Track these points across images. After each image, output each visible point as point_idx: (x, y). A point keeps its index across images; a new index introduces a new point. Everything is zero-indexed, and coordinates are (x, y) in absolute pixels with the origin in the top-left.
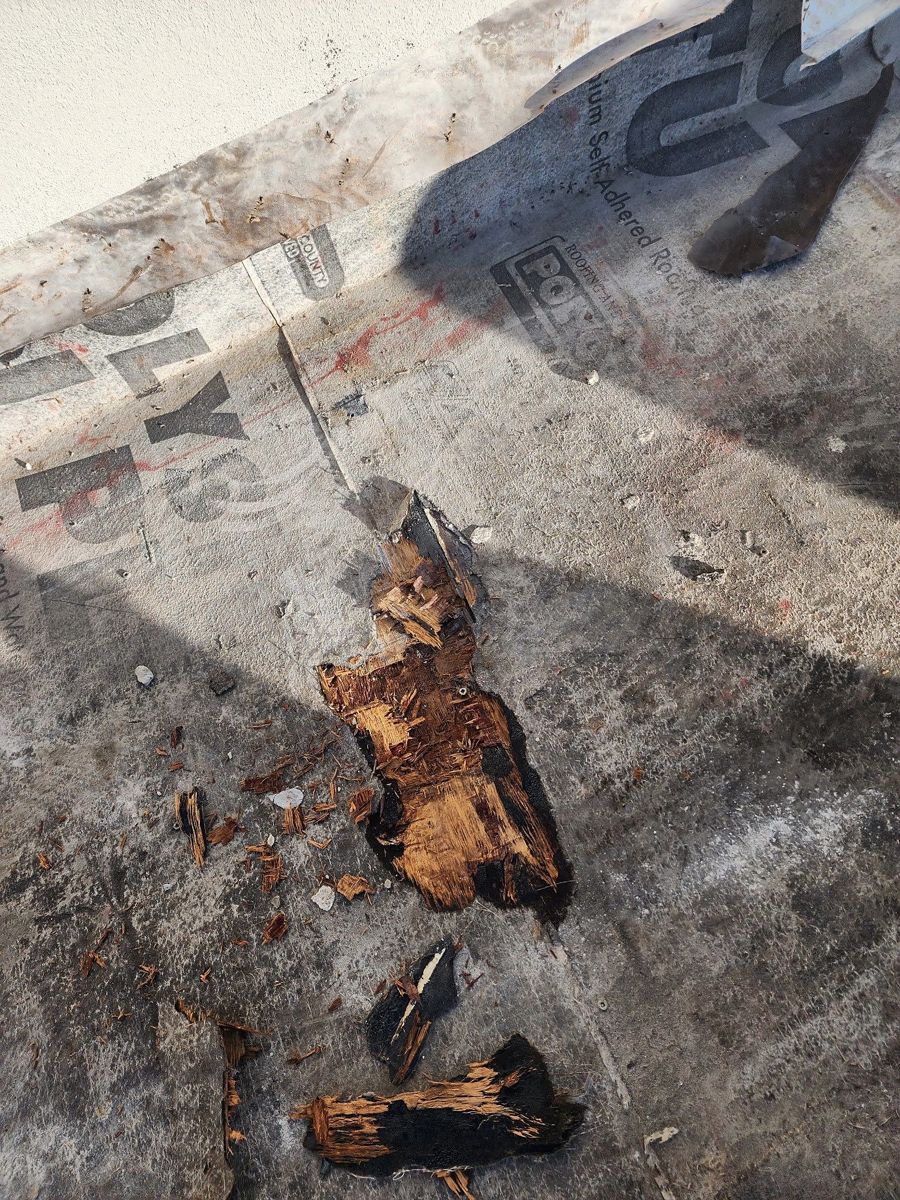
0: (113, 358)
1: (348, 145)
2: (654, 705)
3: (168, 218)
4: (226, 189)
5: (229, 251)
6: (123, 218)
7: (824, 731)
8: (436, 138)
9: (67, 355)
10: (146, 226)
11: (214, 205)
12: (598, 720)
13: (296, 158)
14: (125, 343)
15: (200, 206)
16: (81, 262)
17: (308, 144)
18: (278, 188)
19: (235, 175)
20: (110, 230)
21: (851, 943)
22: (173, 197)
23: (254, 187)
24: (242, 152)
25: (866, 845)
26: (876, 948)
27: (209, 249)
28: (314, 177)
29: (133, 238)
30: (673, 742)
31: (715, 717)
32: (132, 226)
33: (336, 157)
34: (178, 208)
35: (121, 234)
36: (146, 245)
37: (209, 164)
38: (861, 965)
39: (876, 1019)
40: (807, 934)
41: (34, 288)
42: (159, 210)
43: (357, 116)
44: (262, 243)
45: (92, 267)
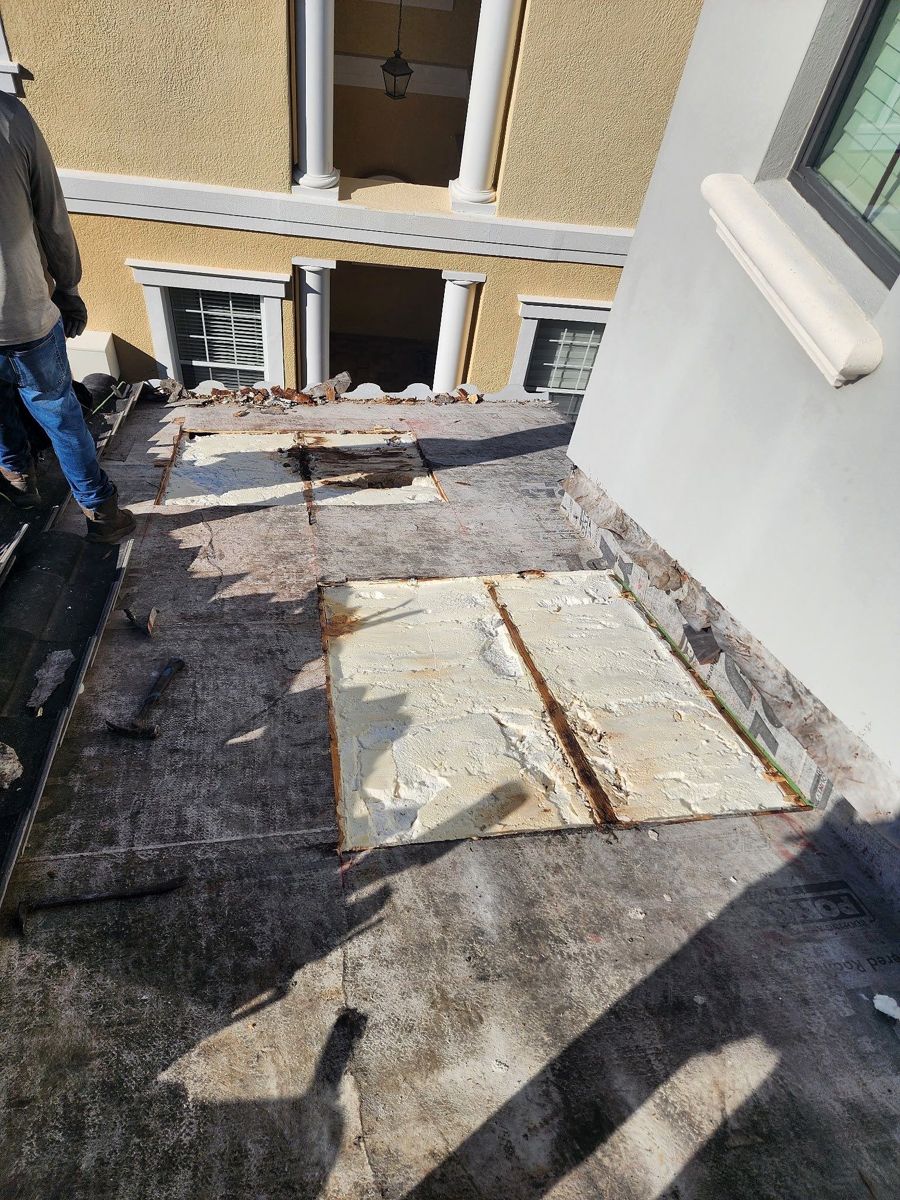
0: (757, 713)
1: (857, 765)
2: (553, 874)
3: (801, 702)
4: (820, 720)
5: (793, 728)
6: (796, 686)
7: (529, 931)
8: (876, 808)
9: (751, 694)
10: (796, 695)
11: (812, 718)
12: (549, 853)
13: (843, 745)
14: (762, 715)
15: (810, 712)
16: (775, 677)
17: (850, 747)
18: (828, 742)
19: (827, 721)
20: (790, 683)
21: (436, 905)
22: (808, 700)
23: (823, 731)
24: (834, 719)
25: (475, 927)
26: (431, 913)
27: (792, 721)
28: (838, 756)
29: (789, 693)
30: (533, 875)
31: (543, 893)
32: (794, 690)
33: (849, 762)
34: (806, 704)
35: (790, 688)
36: (788, 698)
37: (825, 710)
38: (428, 907)
39: (406, 903)
40: (443, 893)
41: (760, 665)
42: (803, 697)
43: (869, 763)
44: (801, 740)
45: (774, 681)
